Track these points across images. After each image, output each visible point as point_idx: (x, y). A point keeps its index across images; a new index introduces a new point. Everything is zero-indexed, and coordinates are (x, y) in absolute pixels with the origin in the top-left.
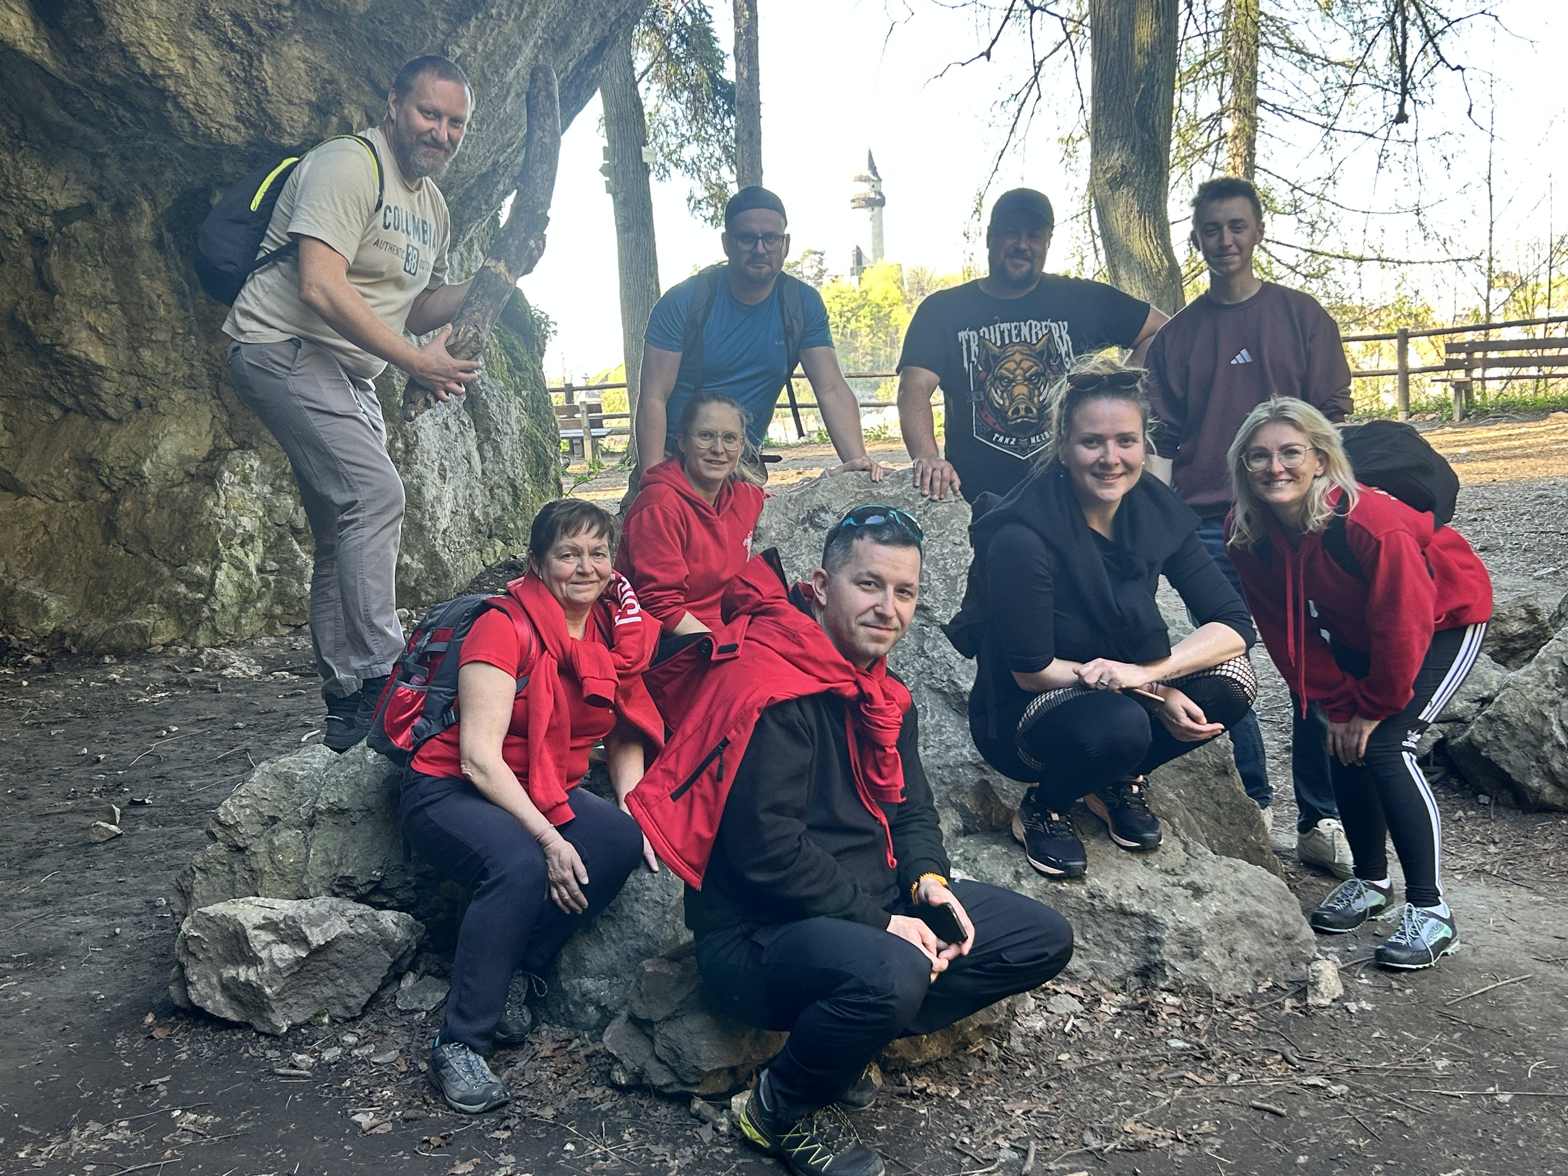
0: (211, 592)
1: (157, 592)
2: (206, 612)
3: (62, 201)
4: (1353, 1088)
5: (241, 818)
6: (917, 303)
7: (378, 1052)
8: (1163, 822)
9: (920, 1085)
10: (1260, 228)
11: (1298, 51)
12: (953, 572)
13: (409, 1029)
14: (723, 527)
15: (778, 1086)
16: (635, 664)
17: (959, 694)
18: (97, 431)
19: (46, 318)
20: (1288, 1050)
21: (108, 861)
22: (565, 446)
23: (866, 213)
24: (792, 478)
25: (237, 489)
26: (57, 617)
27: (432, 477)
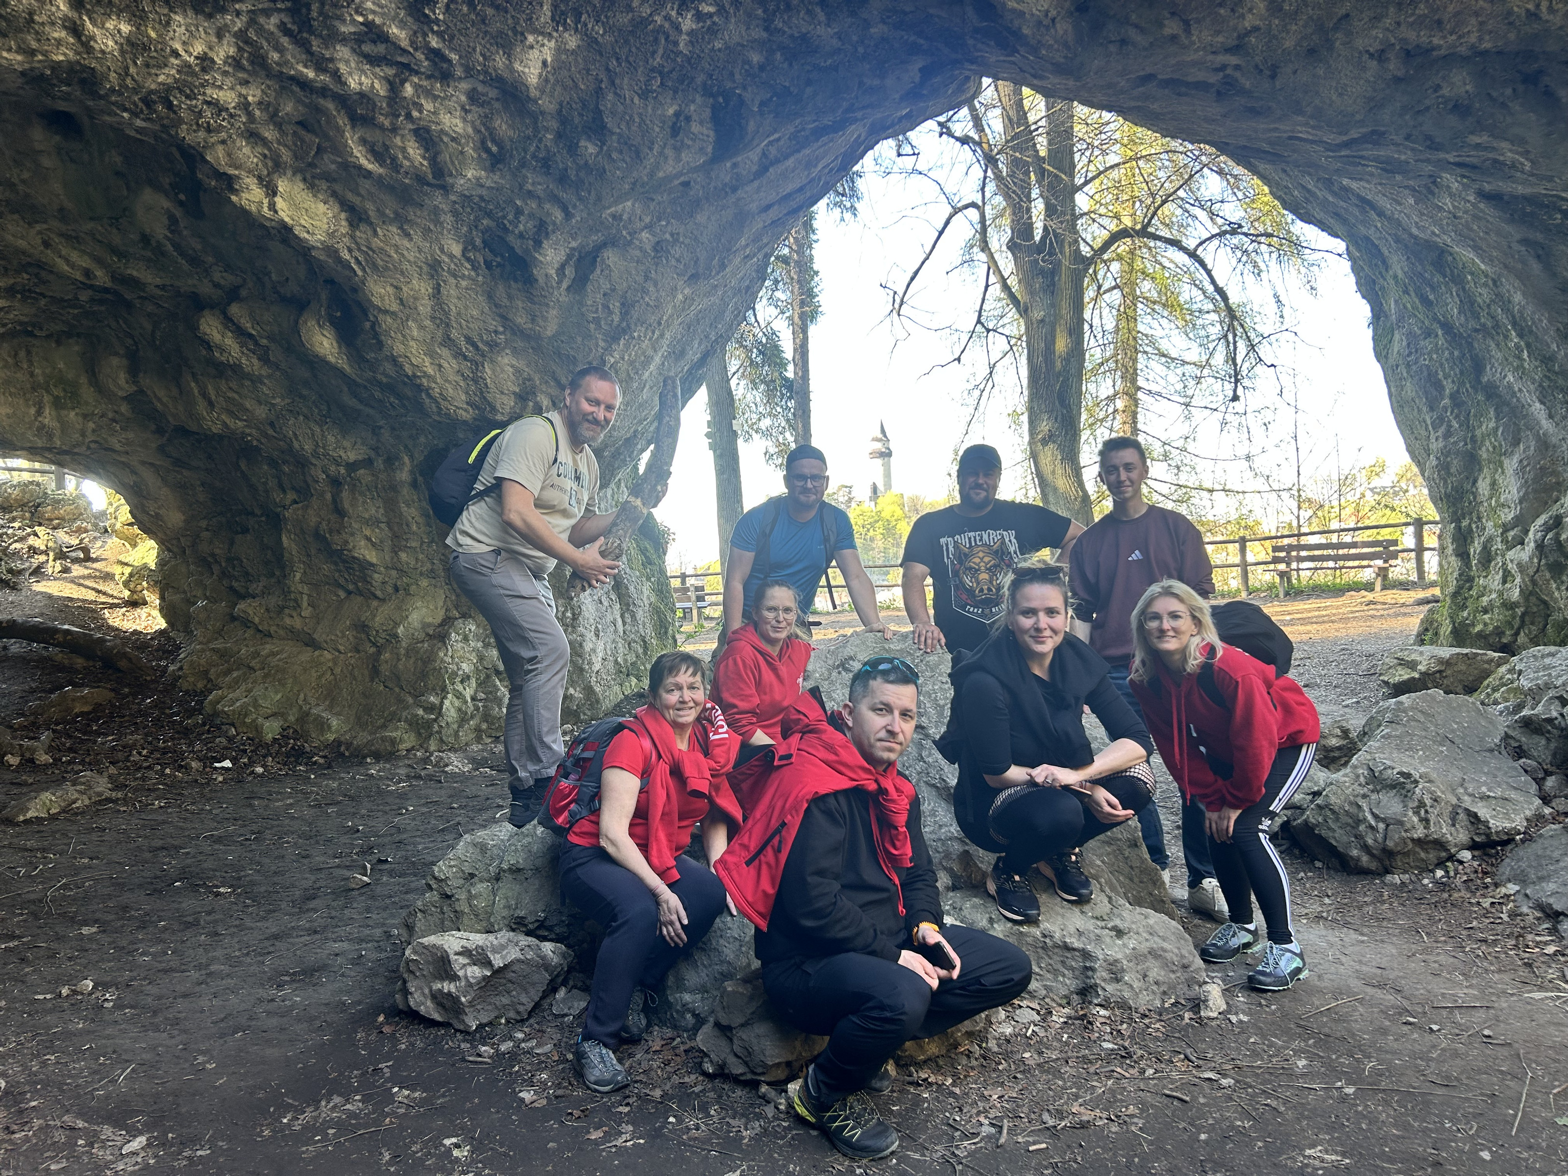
0: (440, 714)
1: (404, 714)
2: (436, 727)
3: (352, 456)
4: (1237, 1081)
5: (450, 875)
6: (914, 519)
7: (539, 1045)
8: (1093, 882)
9: (924, 1075)
10: (1146, 470)
11: (1164, 355)
12: (942, 702)
13: (561, 1028)
14: (783, 670)
15: (821, 1077)
16: (723, 767)
17: (948, 788)
18: (369, 606)
19: (339, 532)
20: (1189, 1051)
21: (360, 903)
22: (679, 614)
23: (879, 462)
24: (831, 634)
25: (460, 645)
26: (337, 731)
27: (590, 636)
